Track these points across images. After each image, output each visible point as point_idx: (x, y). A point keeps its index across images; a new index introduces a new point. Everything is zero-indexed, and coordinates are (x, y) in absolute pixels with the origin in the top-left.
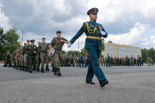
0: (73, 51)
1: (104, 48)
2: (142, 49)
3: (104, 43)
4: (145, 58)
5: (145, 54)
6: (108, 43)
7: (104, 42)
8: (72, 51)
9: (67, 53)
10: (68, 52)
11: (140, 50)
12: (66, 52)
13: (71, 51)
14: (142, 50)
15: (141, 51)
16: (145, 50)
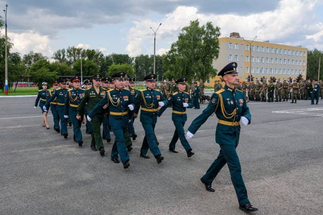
0: (150, 57)
1: (218, 52)
2: (311, 52)
3: (220, 37)
4: (314, 72)
5: (316, 62)
6: (229, 37)
7: (219, 35)
8: (147, 56)
9: (134, 62)
10: (137, 58)
11: (306, 55)
12: (133, 58)
13: (144, 55)
14: (310, 55)
15: (308, 56)
16: (316, 54)
